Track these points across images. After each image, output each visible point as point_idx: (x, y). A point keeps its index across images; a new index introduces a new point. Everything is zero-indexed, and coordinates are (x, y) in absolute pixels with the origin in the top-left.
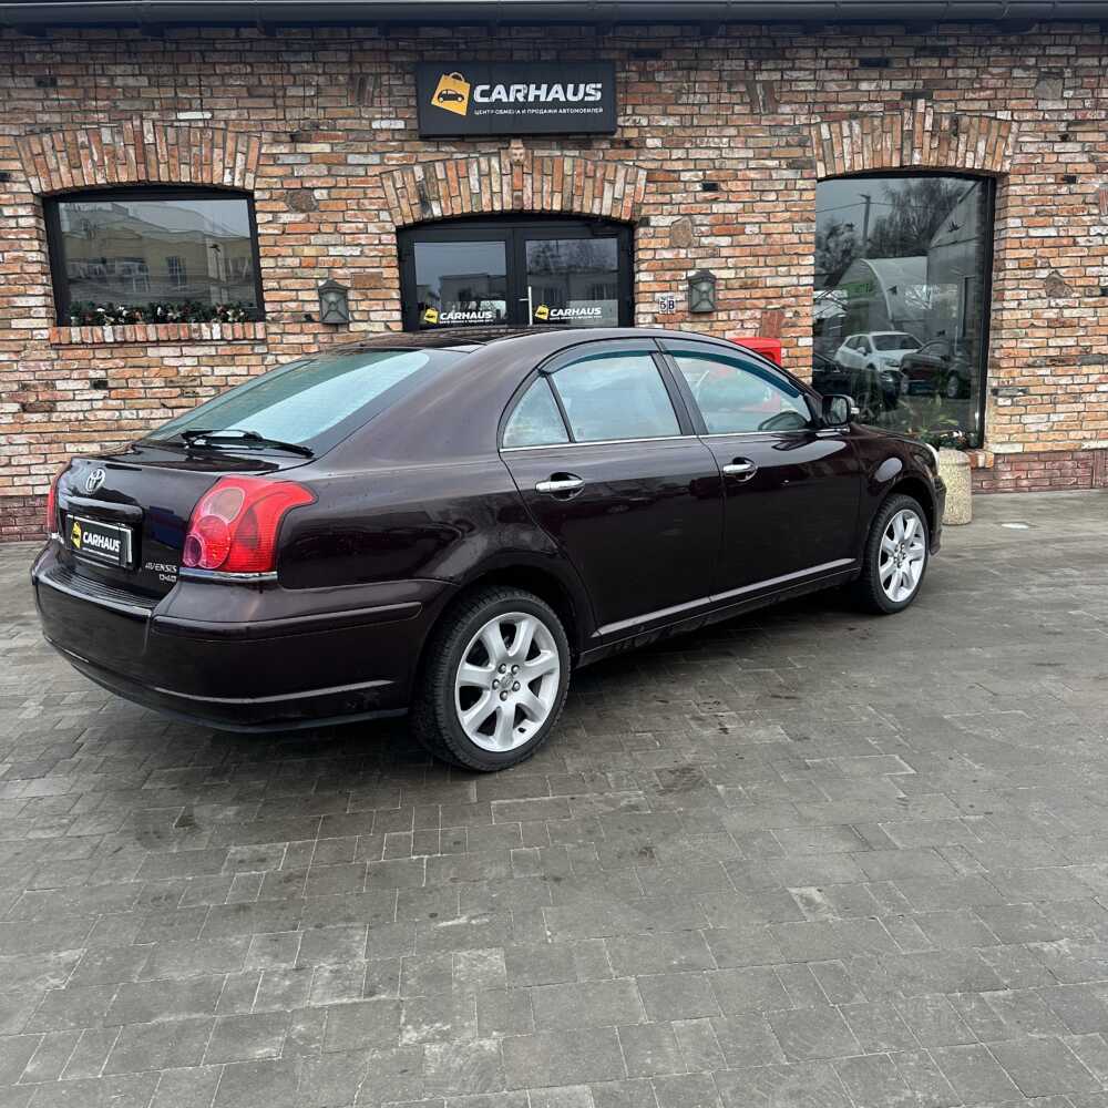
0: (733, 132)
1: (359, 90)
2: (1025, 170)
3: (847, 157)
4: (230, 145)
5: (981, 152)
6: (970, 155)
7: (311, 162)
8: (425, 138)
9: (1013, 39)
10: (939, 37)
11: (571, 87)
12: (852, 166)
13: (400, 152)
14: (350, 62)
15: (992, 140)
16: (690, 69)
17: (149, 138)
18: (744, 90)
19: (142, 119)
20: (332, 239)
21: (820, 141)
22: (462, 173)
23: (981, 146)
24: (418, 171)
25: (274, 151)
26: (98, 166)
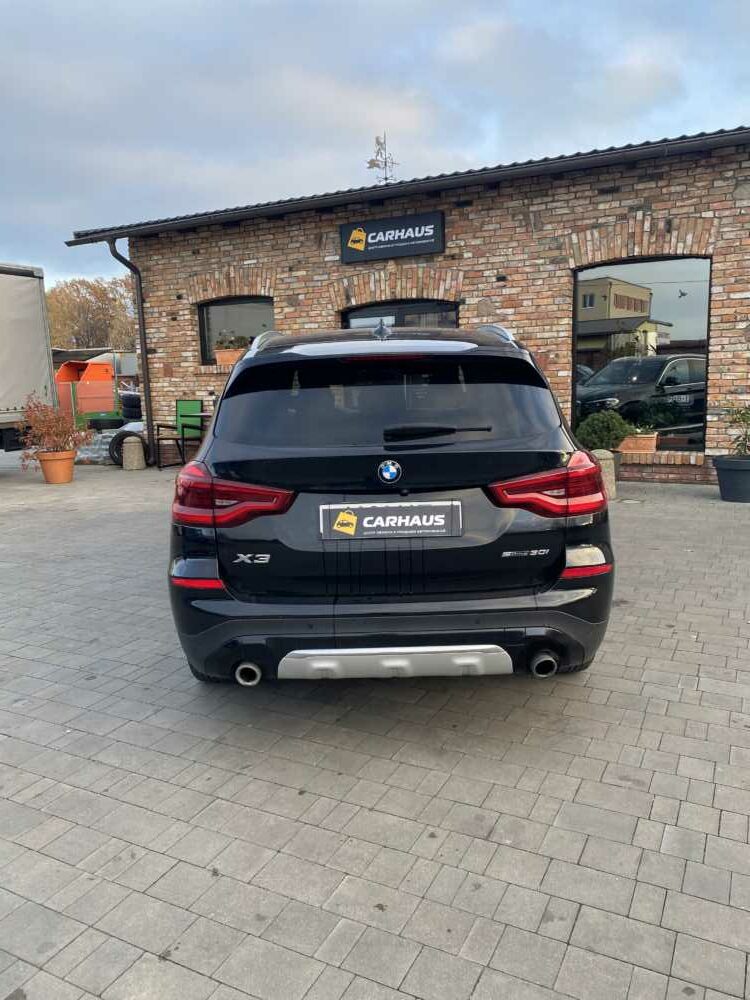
0: (515, 244)
1: (319, 240)
2: (725, 252)
3: (590, 253)
4: (264, 276)
5: (689, 242)
6: (681, 245)
7: (299, 281)
8: (348, 264)
9: (714, 161)
10: (656, 167)
11: (417, 229)
12: (593, 258)
13: (338, 271)
14: (316, 228)
15: (698, 232)
16: (489, 209)
17: (232, 275)
18: (521, 217)
19: (229, 266)
20: (306, 320)
21: (571, 244)
22: (366, 280)
23: (689, 237)
24: (345, 281)
25: (282, 276)
26: (214, 289)
